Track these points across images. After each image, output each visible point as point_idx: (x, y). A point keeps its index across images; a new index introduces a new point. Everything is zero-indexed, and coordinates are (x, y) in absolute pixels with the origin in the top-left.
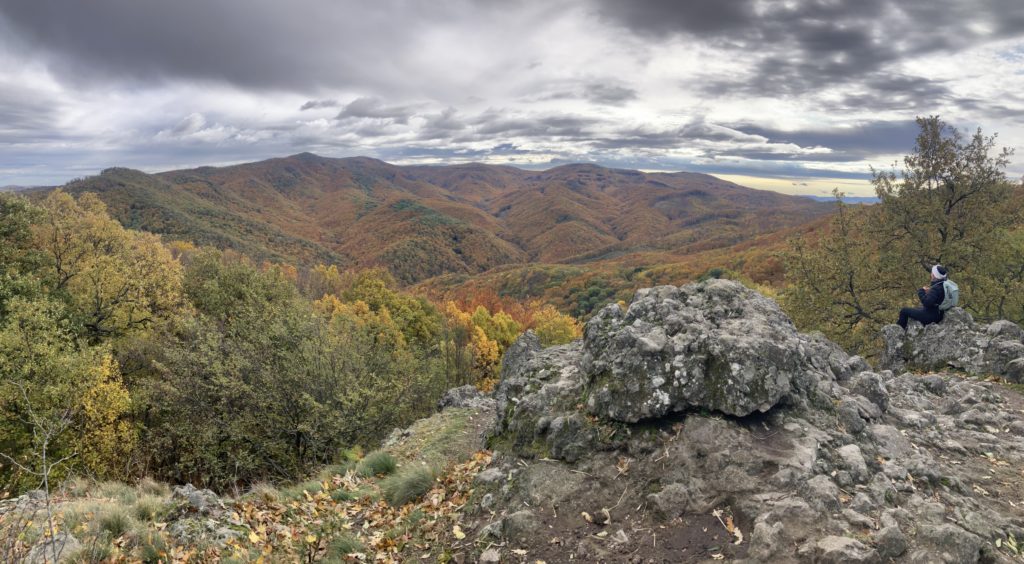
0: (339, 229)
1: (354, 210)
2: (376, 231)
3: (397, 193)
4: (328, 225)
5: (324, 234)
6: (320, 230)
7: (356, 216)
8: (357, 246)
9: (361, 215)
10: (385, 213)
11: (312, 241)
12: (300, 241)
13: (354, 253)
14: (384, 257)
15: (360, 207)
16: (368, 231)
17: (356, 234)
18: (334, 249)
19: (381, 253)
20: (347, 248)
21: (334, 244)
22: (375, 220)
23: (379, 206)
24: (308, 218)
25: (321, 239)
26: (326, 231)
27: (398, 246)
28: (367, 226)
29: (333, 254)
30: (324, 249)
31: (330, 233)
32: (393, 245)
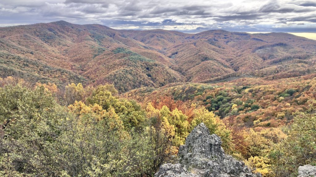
0: (83, 63)
1: (92, 52)
2: (105, 64)
3: (116, 44)
4: (76, 61)
5: (74, 66)
6: (72, 63)
7: (93, 56)
8: (94, 73)
9: (96, 56)
10: (109, 54)
11: (68, 70)
12: (60, 70)
13: (92, 76)
14: (109, 78)
15: (95, 51)
16: (100, 64)
17: (93, 66)
18: (80, 74)
19: (107, 76)
20: (88, 73)
21: (80, 71)
22: (103, 58)
23: (106, 51)
24: (64, 57)
25: (72, 69)
26: (75, 64)
27: (117, 72)
28: (99, 61)
29: (80, 76)
30: (75, 74)
31: (77, 65)
32: (115, 71)
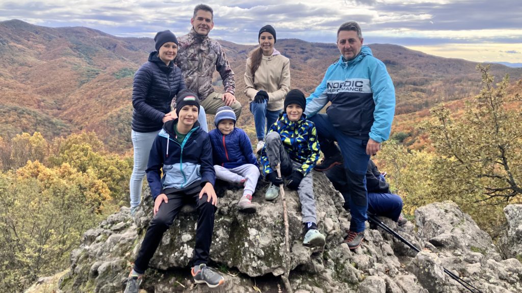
0: (60, 96)
1: (76, 77)
2: (99, 97)
3: (119, 62)
4: (47, 92)
5: (43, 101)
6: (38, 97)
7: (78, 83)
8: (80, 113)
9: (83, 83)
10: (107, 80)
11: (32, 109)
12: (16, 109)
13: (78, 119)
14: (108, 121)
15: (82, 75)
16: (90, 97)
17: (79, 100)
18: (55, 115)
19: (104, 118)
20: (71, 113)
21: (56, 111)
22: (97, 87)
23: (101, 73)
24: (22, 85)
25: (39, 107)
26: (45, 98)
27: (121, 111)
28: (89, 93)
29: (54, 120)
30: (44, 116)
31: (49, 100)
32: (118, 109)
